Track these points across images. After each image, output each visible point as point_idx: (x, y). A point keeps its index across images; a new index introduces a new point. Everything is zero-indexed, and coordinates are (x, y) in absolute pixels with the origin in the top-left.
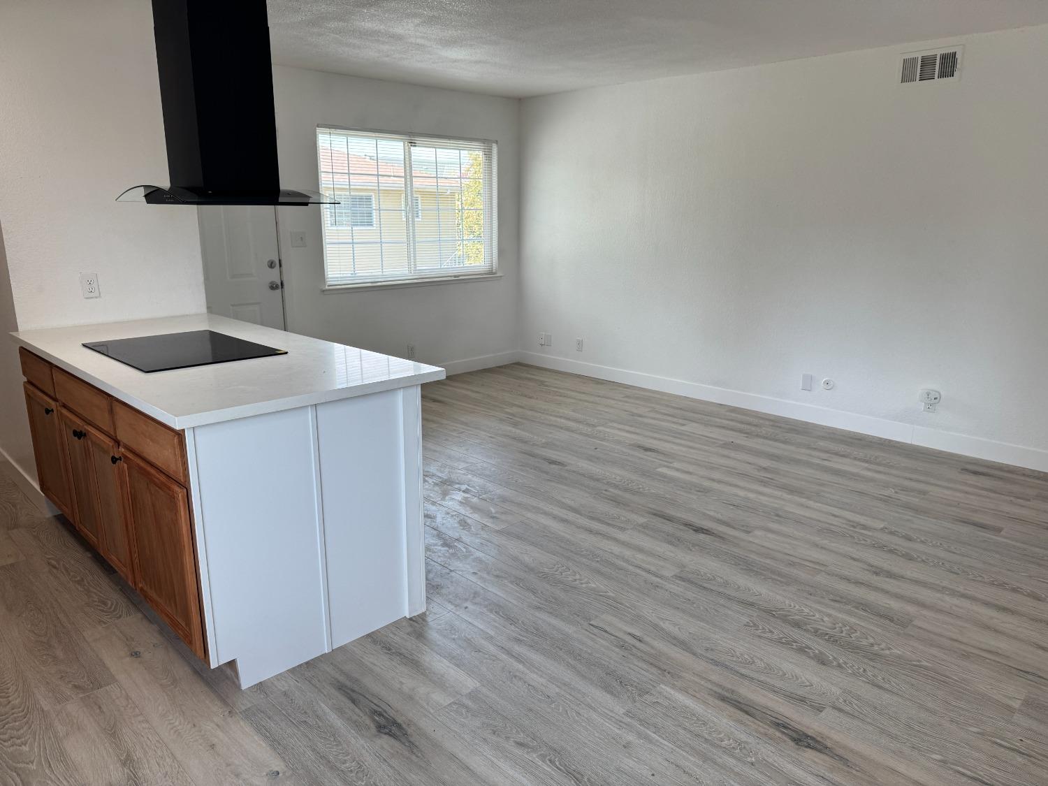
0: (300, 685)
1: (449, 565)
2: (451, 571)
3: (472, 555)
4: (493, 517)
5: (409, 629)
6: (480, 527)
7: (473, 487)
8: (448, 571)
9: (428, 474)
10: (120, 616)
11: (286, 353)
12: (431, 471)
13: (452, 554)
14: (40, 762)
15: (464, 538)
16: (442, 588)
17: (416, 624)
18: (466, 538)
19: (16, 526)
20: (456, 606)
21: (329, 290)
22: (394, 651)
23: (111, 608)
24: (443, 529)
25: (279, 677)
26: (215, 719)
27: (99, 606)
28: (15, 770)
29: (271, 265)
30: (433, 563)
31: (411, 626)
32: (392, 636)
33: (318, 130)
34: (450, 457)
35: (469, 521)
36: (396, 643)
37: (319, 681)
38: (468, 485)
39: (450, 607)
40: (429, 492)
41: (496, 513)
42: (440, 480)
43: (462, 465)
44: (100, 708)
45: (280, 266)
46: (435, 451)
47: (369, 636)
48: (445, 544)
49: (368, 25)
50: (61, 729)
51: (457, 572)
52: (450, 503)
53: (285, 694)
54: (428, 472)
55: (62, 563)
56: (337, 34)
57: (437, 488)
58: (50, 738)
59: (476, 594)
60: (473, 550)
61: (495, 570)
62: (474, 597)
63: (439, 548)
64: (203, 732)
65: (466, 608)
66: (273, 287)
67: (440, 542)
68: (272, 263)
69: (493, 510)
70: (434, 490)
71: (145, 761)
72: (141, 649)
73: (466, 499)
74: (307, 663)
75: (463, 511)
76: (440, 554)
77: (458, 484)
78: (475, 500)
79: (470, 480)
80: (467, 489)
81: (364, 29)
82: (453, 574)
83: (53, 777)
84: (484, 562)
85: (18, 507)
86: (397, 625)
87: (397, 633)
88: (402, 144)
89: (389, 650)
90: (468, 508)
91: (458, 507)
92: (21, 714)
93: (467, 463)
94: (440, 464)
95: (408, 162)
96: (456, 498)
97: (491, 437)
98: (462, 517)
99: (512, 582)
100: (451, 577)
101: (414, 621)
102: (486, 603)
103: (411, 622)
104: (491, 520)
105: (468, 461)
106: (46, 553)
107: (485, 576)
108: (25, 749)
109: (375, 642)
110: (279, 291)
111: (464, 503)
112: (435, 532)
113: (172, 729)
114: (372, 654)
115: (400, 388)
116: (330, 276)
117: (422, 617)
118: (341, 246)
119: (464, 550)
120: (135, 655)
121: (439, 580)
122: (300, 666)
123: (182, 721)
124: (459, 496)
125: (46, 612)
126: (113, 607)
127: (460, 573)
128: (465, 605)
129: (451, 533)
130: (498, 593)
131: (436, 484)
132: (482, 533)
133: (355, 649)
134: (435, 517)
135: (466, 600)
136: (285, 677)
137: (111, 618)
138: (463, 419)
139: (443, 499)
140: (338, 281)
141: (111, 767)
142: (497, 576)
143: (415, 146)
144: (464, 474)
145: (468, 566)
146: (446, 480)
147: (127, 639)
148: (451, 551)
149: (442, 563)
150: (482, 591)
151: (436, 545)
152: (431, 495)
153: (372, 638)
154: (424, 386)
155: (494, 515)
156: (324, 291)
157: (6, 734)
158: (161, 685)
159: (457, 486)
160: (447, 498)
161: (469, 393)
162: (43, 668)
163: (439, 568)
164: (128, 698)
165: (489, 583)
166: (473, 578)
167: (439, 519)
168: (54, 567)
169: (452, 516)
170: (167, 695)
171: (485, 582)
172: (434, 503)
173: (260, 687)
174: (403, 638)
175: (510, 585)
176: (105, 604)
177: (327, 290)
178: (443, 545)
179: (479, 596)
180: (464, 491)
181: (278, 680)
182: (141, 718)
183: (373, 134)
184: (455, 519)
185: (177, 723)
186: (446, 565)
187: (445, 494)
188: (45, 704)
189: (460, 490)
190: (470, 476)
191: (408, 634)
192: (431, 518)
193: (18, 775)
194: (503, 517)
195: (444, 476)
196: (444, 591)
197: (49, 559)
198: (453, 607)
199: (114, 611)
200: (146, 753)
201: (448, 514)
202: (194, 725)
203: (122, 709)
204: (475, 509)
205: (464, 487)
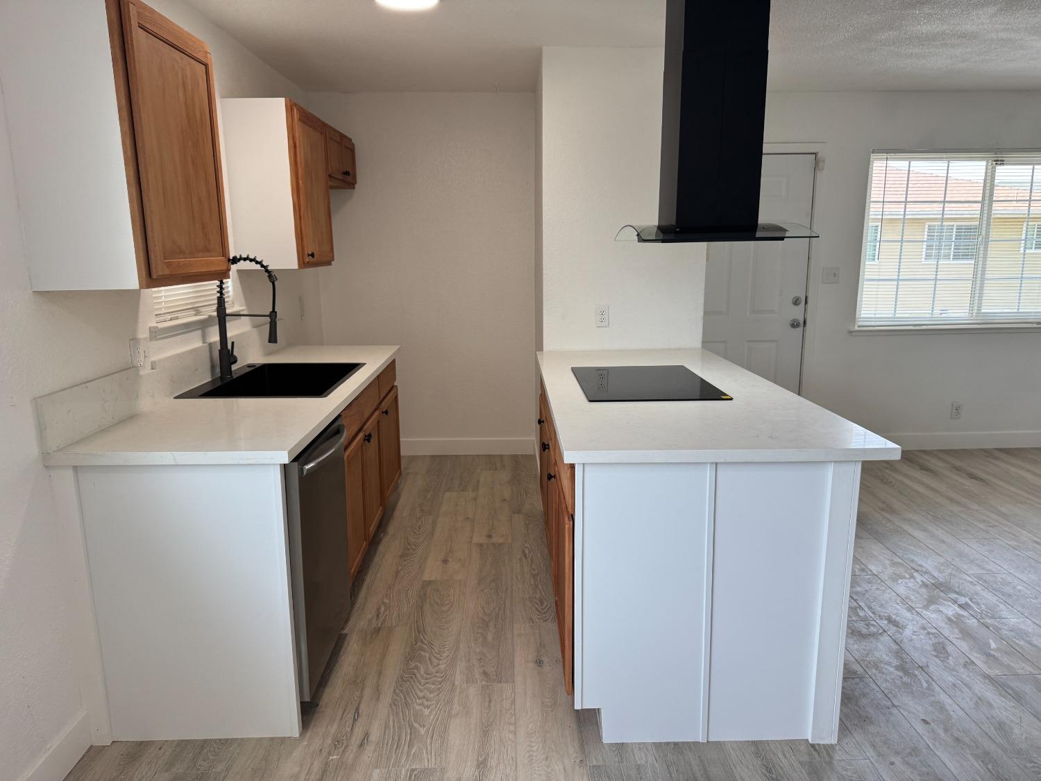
0: (657, 765)
1: (895, 697)
2: (894, 705)
3: (934, 696)
4: (988, 655)
5: (805, 758)
6: (962, 661)
7: (978, 604)
8: (889, 703)
9: (920, 569)
10: (546, 621)
11: (731, 399)
12: (926, 566)
13: (905, 684)
14: (428, 731)
15: (932, 669)
16: (872, 723)
17: (817, 756)
18: (935, 667)
19: (519, 512)
20: (879, 755)
21: (859, 331)
22: (774, 776)
23: (544, 609)
24: (908, 647)
25: (642, 746)
26: (566, 761)
27: (537, 604)
28: (411, 727)
29: (796, 302)
30: (874, 686)
31: (810, 754)
32: (781, 756)
33: (873, 156)
34: (960, 555)
35: (950, 648)
36: (782, 768)
37: (677, 771)
38: (971, 600)
39: (871, 753)
40: (911, 592)
41: (998, 650)
42: (933, 582)
43: (975, 570)
44: (490, 701)
45: (806, 302)
46: (943, 542)
47: (754, 743)
48: (901, 668)
49: (925, 28)
50: (456, 707)
51: (901, 710)
52: (934, 616)
53: (638, 767)
54: (921, 566)
55: (532, 554)
56: (890, 46)
57: (923, 590)
58: (445, 712)
59: (915, 751)
60: (937, 689)
61: (958, 730)
62: (910, 754)
63: (892, 669)
64: (550, 769)
65: (892, 763)
66: (795, 325)
67: (895, 662)
68: (797, 300)
69: (993, 645)
70: (918, 592)
71: (494, 771)
72: (545, 659)
73: (959, 616)
74: (676, 744)
75: (946, 633)
76: (888, 678)
77: (957, 593)
78: (972, 622)
79: (977, 594)
80: (967, 604)
81: (923, 34)
82: (895, 711)
83: (429, 747)
84: (947, 710)
85: (529, 495)
86: (793, 745)
87: (788, 755)
88: (984, 163)
89: (769, 772)
90: (956, 631)
91: (942, 625)
92: (439, 679)
93: (984, 569)
94: (942, 560)
95: (989, 184)
96: (945, 611)
97: (1036, 542)
98: (941, 640)
99: (976, 757)
100: (890, 713)
101: (815, 750)
102: (924, 769)
103: (812, 749)
104: (983, 658)
105: (986, 566)
106: (526, 542)
107: (941, 732)
108: (426, 712)
109: (757, 754)
110: (800, 329)
111: (954, 622)
112: (895, 647)
113: (529, 752)
114: (748, 768)
115: (831, 462)
116: (862, 316)
117: (829, 749)
118: (881, 283)
119: (925, 685)
120: (539, 663)
121: (872, 712)
122: (667, 744)
123: (540, 749)
124: (951, 610)
125: (501, 594)
126: (546, 609)
127: (905, 713)
128: (893, 759)
129: (916, 656)
130: (948, 763)
131: (925, 585)
132: (962, 670)
133: (732, 752)
134: (904, 627)
135: (897, 753)
136: (647, 749)
137: (539, 619)
138: (1003, 509)
139: (926, 607)
140: (872, 321)
141: (469, 763)
142: (957, 740)
143: (1003, 164)
144: (971, 582)
145: (920, 708)
146: (941, 584)
147: (540, 645)
148: (905, 679)
149: (886, 692)
150: (924, 751)
151: (889, 664)
152: (912, 597)
153: (758, 748)
154: (864, 463)
155: (992, 652)
156: (851, 332)
157: (422, 692)
158: (543, 703)
159: (954, 596)
160: (932, 607)
161: (1029, 476)
162: (473, 645)
163: (880, 696)
164: (513, 702)
165: (940, 744)
166: (920, 728)
167: (908, 632)
168: (525, 556)
169: (929, 633)
170: (542, 716)
171: (935, 739)
172: (911, 609)
173: (620, 747)
174: (792, 765)
175: (971, 758)
176: (542, 604)
177: (857, 331)
178: (897, 668)
179: (917, 756)
180: (960, 606)
181: (640, 749)
182: (512, 728)
183: (944, 155)
184: (930, 639)
185: (535, 749)
186: (890, 696)
187: (931, 601)
188: (458, 679)
189: (955, 602)
190: (979, 588)
191: (801, 763)
192: (897, 627)
193: (411, 734)
194: (1006, 660)
195: (941, 578)
196: (872, 729)
197: (526, 547)
198: (873, 754)
199: (545, 613)
200: (498, 764)
201: (924, 628)
202: (547, 758)
203: (504, 711)
204: (966, 634)
205: (963, 600)
